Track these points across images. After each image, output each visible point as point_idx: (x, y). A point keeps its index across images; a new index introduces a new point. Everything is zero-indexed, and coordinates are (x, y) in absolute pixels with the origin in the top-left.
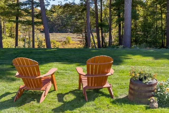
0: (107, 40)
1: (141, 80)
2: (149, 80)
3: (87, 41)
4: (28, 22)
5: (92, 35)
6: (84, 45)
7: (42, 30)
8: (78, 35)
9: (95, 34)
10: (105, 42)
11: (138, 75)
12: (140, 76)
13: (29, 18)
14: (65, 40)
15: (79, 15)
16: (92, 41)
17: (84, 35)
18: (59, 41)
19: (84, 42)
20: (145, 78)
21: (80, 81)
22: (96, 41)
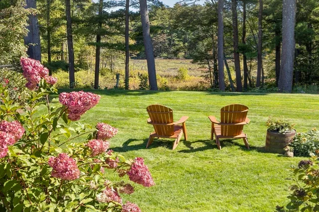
0: (254, 74)
1: (278, 130)
2: (285, 130)
3: (216, 78)
4: (119, 46)
5: (227, 65)
6: (211, 83)
7: (134, 56)
8: (201, 66)
9: (231, 64)
10: (249, 79)
11: (274, 124)
12: (276, 125)
13: (121, 39)
14: (176, 74)
15: (204, 31)
16: (227, 77)
17: (212, 66)
18: (165, 75)
19: (212, 79)
20: (282, 128)
21: (213, 131)
22: (234, 77)
